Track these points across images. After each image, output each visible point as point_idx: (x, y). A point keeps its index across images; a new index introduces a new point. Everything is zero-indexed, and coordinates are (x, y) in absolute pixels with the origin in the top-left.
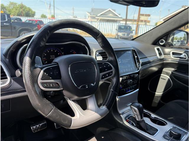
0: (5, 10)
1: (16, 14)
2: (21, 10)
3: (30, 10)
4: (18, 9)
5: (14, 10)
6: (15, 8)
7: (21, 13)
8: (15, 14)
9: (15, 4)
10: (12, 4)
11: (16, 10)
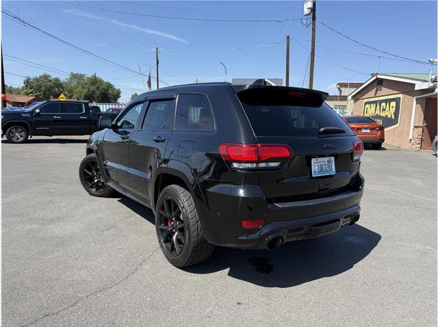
0: (61, 89)
1: (82, 97)
2: (93, 88)
3: (110, 86)
4: (87, 86)
5: (79, 89)
6: (81, 85)
7: (91, 94)
8: (80, 96)
9: (81, 76)
10: (74, 76)
11: (83, 88)
